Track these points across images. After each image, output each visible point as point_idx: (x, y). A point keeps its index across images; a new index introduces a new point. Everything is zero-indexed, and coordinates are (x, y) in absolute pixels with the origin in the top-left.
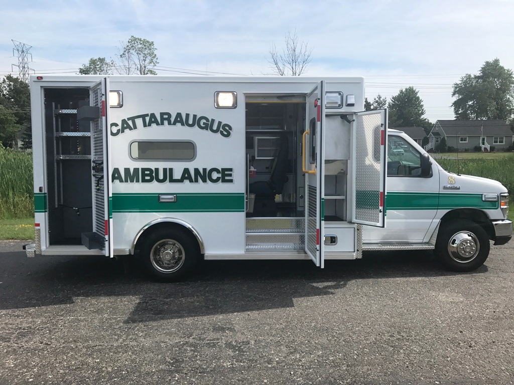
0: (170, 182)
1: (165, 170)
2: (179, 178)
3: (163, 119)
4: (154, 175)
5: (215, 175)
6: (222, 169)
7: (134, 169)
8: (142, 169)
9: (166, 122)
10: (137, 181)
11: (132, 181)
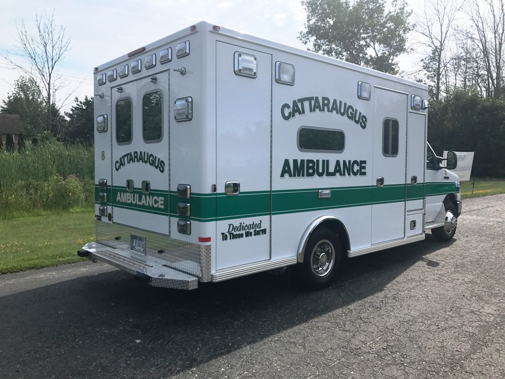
0: (326, 176)
1: (323, 161)
2: (333, 171)
3: (324, 105)
4: (315, 167)
5: (356, 168)
6: (360, 161)
7: (301, 160)
8: (307, 160)
9: (326, 108)
10: (303, 175)
11: (299, 175)
